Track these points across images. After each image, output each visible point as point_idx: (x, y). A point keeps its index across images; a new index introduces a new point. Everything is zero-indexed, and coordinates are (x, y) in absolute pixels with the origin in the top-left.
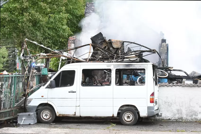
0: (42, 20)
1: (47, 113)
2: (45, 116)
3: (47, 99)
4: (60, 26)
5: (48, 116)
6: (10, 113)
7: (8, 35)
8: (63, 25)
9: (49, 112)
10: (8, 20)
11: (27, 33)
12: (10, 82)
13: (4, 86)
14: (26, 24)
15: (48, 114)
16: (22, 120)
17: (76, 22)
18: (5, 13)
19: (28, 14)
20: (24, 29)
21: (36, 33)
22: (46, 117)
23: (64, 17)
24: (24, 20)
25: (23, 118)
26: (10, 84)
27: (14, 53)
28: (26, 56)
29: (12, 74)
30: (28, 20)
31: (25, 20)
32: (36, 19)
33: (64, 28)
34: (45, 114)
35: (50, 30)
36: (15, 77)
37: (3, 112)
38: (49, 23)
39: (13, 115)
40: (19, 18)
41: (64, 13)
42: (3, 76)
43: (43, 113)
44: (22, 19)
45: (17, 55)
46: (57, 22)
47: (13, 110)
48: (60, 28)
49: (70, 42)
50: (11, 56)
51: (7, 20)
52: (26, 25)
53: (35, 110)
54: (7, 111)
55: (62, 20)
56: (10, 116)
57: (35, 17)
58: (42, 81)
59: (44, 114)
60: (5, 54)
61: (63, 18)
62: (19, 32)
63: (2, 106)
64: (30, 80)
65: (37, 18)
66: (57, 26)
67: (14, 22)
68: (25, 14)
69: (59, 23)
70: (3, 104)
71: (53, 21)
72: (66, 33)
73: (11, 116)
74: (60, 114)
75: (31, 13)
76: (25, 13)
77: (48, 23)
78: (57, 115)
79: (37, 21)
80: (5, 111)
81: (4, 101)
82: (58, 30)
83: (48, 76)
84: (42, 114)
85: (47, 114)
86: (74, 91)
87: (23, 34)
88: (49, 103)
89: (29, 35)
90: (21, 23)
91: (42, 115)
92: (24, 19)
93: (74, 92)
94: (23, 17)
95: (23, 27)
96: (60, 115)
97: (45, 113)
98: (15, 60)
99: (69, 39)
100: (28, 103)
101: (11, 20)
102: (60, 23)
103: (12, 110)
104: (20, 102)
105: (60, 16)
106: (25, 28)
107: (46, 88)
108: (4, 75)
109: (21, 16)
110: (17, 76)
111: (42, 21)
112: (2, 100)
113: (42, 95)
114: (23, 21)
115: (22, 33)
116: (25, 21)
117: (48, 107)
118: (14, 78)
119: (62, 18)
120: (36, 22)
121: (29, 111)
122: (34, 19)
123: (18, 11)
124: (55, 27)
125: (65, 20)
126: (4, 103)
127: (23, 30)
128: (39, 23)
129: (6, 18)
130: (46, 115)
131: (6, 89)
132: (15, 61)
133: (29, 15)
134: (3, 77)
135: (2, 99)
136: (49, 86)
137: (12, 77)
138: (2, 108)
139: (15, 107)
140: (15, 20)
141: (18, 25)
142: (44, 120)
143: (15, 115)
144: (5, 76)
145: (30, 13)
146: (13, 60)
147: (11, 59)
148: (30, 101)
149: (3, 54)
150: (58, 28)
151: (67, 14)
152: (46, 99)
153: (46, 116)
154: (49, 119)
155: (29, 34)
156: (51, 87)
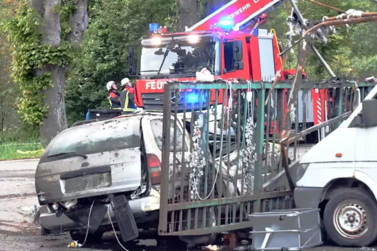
1: (352, 212)
2: (346, 222)
3: (353, 165)
5: (357, 221)
9: (361, 209)
12: (230, 106)
13: (200, 121)
15: (357, 217)
16: (265, 234)
22: (352, 226)
25: (268, 229)
26: (228, 114)
34: (348, 215)
43: (340, 210)
59: (345, 216)
70: (196, 180)
80: (208, 205)
81: (203, 169)
84: (338, 215)
85: (354, 214)
88: (360, 177)
91: (338, 220)
97: (348, 212)
103: (246, 200)
107: (350, 126)
112: (195, 167)
113: (338, 152)
117: (356, 191)
130: (352, 218)
136: (359, 122)
142: (344, 235)
152: (349, 165)
153: (352, 222)
154: (360, 231)
156: (364, 124)
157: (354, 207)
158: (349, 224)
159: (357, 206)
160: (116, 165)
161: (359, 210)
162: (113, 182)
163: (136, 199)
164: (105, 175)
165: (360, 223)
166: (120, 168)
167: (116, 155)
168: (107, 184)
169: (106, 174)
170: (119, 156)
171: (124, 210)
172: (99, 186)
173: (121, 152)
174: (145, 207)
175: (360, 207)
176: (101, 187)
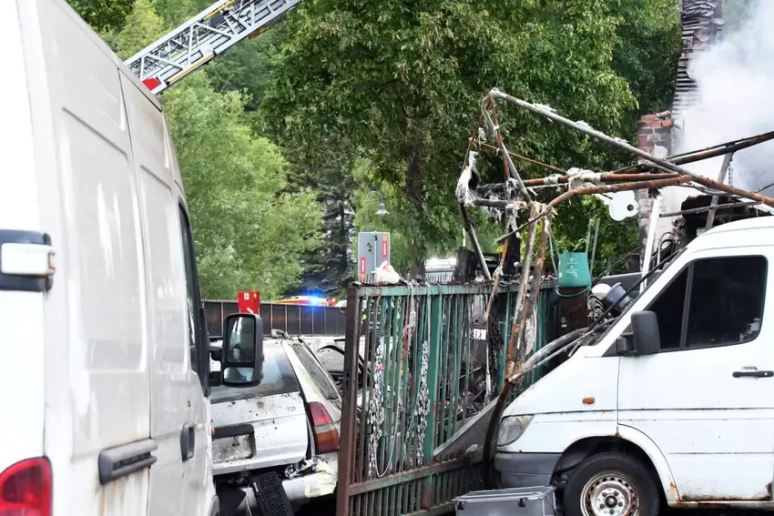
0: (502, 43)
1: (613, 490)
2: (602, 507)
3: (613, 415)
4: (585, 71)
5: (620, 505)
6: (413, 493)
7: (346, 116)
8: (595, 67)
9: (626, 485)
10: (349, 48)
11: (435, 106)
12: (413, 323)
13: (382, 348)
14: (428, 62)
15: (621, 498)
17: (637, 62)
18: (332, 15)
19: (440, 15)
20: (420, 87)
21: (477, 106)
22: (612, 513)
23: (602, 29)
24: (423, 44)
26: (410, 336)
27: (339, 218)
28: (487, 190)
29: (419, 281)
30: (438, 45)
31: (426, 43)
32: (478, 40)
33: (604, 83)
34: (604, 495)
35: (537, 92)
36: (434, 297)
37: (377, 491)
38: (531, 62)
39: (426, 502)
40: (395, 36)
41: (600, 11)
42: (377, 292)
43: (592, 489)
44: (413, 39)
45: (353, 227)
46: (568, 52)
47: (423, 478)
48: (582, 80)
49: (648, 139)
50: (329, 232)
51: (342, 46)
52: (432, 69)
53: (550, 476)
54: (398, 486)
55: (592, 46)
56: (412, 507)
57: (473, 29)
58: (563, 320)
59: (601, 496)
60: (313, 218)
61: (598, 38)
62: (398, 101)
63: (374, 459)
64: (520, 313)
65: (480, 35)
66: (569, 74)
67: (372, 54)
68: (424, 16)
69: (580, 61)
70: (375, 445)
71: (553, 52)
72: (613, 102)
73: (415, 509)
74: (687, 493)
75: (450, 13)
76: (422, 14)
77: (528, 59)
78: (672, 499)
79: (481, 50)
80: (386, 485)
81: (381, 427)
82: (577, 90)
83: (591, 292)
84: (588, 496)
85: (616, 494)
86: (760, 369)
87: (418, 108)
88: (627, 434)
89: (446, 112)
90: (408, 59)
91: (588, 504)
92: (424, 41)
93: (760, 375)
94: (417, 29)
95: (416, 78)
96: (685, 498)
97: (606, 491)
98: (345, 247)
99: (643, 124)
100: (508, 438)
101: (359, 45)
102: (584, 61)
103: (419, 476)
104: (462, 431)
105: (583, 28)
106: (428, 81)
107: (605, 355)
108: (382, 285)
109: (405, 29)
110: (446, 290)
111: (501, 49)
112: (375, 423)
113: (587, 396)
114: (416, 52)
115: (414, 106)
116: (425, 50)
118: (429, 301)
119: (591, 36)
120: (474, 57)
121: (514, 480)
122: (466, 42)
123: (392, 7)
124: (559, 78)
125: (605, 46)
126: (380, 442)
127: (415, 92)
128: (487, 57)
129: (339, 40)
130: (612, 500)
131: (390, 364)
132: (344, 253)
133: (444, 25)
134: (375, 298)
135: (373, 419)
136: (625, 347)
137: (424, 297)
138: (373, 468)
139: (434, 457)
140: (380, 47)
141: (395, 69)
143: (435, 503)
144: (386, 292)
145: (447, 13)
146: (336, 250)
147: (329, 243)
148: (520, 428)
149: (301, 218)
150: (576, 82)
151: (613, 18)
152: (607, 415)
153: (611, 506)
155: (445, 107)
156: (635, 351)
157: (616, 482)
158: (607, 509)
159: (620, 481)
160: (263, 423)
161: (624, 487)
162: (257, 449)
163: (296, 477)
164: (241, 439)
165: (625, 507)
166: (270, 427)
167: (260, 405)
168: (247, 453)
169: (244, 437)
170: (265, 407)
171: (275, 496)
172: (232, 457)
173: (267, 400)
174: (311, 491)
175: (624, 482)
176: (235, 459)
